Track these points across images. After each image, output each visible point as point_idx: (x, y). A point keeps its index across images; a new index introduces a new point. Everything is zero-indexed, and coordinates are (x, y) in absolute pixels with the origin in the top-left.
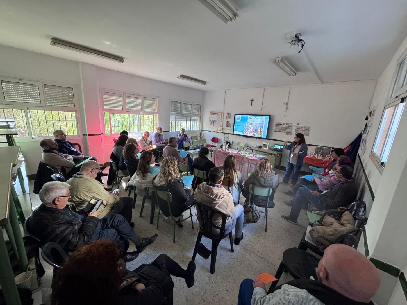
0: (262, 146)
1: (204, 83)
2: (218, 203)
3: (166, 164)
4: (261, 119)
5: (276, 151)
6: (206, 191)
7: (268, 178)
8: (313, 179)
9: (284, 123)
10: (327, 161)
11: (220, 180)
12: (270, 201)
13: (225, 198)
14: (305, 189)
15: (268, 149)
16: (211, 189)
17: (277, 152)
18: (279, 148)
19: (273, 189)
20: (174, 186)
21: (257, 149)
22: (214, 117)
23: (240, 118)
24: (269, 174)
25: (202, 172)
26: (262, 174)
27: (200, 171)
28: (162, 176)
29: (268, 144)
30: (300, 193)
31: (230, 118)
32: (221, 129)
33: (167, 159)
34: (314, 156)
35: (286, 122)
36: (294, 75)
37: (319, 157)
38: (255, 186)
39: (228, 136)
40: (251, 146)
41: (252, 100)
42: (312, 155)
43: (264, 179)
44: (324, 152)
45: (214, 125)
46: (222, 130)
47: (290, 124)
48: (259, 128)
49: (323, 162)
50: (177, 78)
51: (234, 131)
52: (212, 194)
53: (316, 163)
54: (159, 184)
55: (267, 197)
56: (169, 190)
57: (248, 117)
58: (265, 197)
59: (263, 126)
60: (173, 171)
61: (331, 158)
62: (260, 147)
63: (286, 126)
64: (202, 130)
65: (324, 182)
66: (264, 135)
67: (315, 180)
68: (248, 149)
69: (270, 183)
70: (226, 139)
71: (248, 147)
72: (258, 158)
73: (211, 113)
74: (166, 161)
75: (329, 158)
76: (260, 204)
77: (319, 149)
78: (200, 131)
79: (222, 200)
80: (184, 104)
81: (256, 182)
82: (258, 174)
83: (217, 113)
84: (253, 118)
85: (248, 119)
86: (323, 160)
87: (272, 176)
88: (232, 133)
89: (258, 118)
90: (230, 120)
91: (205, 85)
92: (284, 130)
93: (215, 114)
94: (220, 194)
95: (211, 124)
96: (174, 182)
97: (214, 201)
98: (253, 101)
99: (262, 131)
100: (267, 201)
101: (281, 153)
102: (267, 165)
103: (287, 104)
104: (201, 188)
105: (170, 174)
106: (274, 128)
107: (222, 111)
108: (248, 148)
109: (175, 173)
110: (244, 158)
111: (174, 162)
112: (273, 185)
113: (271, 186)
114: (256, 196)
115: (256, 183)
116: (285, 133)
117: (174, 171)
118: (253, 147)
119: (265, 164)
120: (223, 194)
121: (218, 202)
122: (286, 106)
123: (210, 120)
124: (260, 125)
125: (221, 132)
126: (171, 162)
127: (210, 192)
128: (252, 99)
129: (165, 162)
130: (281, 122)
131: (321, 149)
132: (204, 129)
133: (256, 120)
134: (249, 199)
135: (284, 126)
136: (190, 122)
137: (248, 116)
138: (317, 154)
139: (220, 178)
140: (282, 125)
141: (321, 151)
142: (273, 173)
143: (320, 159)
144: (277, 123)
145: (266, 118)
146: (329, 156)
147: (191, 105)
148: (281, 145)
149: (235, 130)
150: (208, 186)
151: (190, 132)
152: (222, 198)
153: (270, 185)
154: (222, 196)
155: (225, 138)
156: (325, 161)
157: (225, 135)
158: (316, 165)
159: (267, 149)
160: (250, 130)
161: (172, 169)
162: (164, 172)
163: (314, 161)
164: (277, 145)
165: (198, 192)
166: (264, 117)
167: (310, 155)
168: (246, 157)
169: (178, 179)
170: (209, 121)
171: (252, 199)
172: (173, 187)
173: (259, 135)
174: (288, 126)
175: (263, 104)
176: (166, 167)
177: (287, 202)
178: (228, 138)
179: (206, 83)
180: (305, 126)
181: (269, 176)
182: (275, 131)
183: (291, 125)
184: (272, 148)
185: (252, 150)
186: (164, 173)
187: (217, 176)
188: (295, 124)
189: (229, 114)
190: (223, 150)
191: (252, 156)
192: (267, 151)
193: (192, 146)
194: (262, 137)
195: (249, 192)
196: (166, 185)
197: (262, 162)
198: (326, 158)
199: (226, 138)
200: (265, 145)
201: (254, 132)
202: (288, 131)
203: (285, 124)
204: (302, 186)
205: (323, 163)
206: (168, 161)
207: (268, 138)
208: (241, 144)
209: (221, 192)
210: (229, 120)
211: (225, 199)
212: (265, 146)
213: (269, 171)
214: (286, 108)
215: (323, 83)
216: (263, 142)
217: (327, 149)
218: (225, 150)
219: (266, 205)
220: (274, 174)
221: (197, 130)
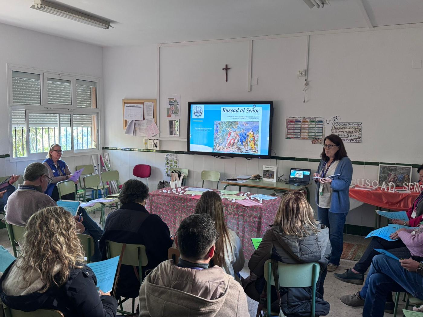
0: (262, 175)
1: (106, 23)
2: (214, 311)
3: (41, 228)
4: (253, 111)
5: (296, 185)
6: (174, 283)
7: (307, 238)
8: (393, 234)
9: (304, 118)
10: (408, 196)
11: (209, 249)
12: (319, 299)
13: (228, 294)
14: (387, 258)
15: (276, 182)
16: (190, 274)
17: (298, 186)
18: (302, 177)
19: (322, 265)
20: (71, 289)
21: (251, 183)
22: (135, 113)
23: (203, 111)
24: (309, 229)
25: (132, 248)
26: (291, 230)
27: (128, 245)
28: (32, 264)
29: (276, 168)
30: (378, 270)
31: (176, 113)
32: (156, 141)
33: (45, 213)
34: (380, 188)
35: (309, 115)
36: (321, 5)
37: (389, 188)
38: (279, 262)
39: (175, 159)
40: (237, 178)
41: (227, 69)
42: (375, 185)
43: (299, 242)
44: (397, 175)
45: (138, 132)
46: (158, 145)
47: (317, 119)
48: (250, 134)
49: (401, 198)
50: (33, 7)
51: (191, 145)
52: (195, 287)
53: (387, 203)
54: (23, 288)
55: (310, 289)
56: (55, 303)
57: (222, 109)
58: (304, 288)
59: (258, 127)
60: (65, 247)
61: (413, 188)
62: (258, 177)
63: (310, 123)
64: (105, 148)
65: (419, 237)
66: (262, 148)
67: (399, 238)
68: (229, 184)
69: (314, 251)
70: (171, 165)
71: (229, 180)
72: (261, 202)
73: (125, 103)
74: (42, 221)
75: (411, 189)
76: (296, 311)
77: (387, 171)
78: (100, 152)
79: (222, 301)
80: (49, 79)
81: (280, 252)
82: (282, 231)
83: (142, 103)
84: (234, 111)
85: (222, 113)
86: (400, 194)
87: (316, 231)
88: (186, 150)
89: (246, 110)
90: (177, 117)
91: (108, 28)
92: (306, 134)
93: (135, 105)
94: (216, 285)
95: (128, 132)
96: (70, 278)
97: (204, 307)
98: (229, 71)
99: (258, 141)
100: (311, 298)
101: (306, 188)
102: (301, 206)
103: (306, 73)
104: (158, 279)
105: (58, 257)
106: (283, 130)
107: (155, 96)
108: (231, 182)
109: (71, 250)
110: (228, 205)
111: (67, 221)
112: (320, 255)
113: (316, 260)
114: (286, 290)
115: (281, 255)
116: (310, 141)
117: (69, 246)
118: (242, 179)
119: (295, 205)
120: (222, 285)
121: (214, 307)
122: (305, 78)
123: (126, 121)
124: (252, 126)
125: (158, 149)
126: (57, 221)
127: (189, 282)
128: (226, 66)
129: (38, 223)
130: (298, 114)
131: (390, 170)
132: (110, 146)
133: (239, 114)
134: (267, 301)
135: (306, 125)
136: (69, 129)
137: (222, 107)
138: (384, 182)
139: (209, 242)
140: (300, 122)
141: (392, 175)
142: (317, 225)
143: (393, 192)
144: (288, 118)
145: (263, 109)
146: (410, 183)
147: (70, 82)
148: (304, 170)
149: (193, 143)
150: (179, 268)
151: (73, 154)
152: (222, 295)
153: (315, 256)
154: (220, 291)
155: (168, 163)
156: (404, 196)
157: (169, 157)
158: (387, 207)
159: (274, 180)
160: (230, 139)
161: (62, 239)
162: (39, 249)
163: (382, 199)
164: (295, 169)
165: (154, 291)
166: (259, 107)
167: (371, 186)
168: (234, 201)
169: (81, 267)
170: (122, 123)
171: (274, 298)
172: (69, 293)
173: (250, 149)
174: (314, 123)
175: (253, 76)
176: (43, 235)
177: (350, 298)
178: (176, 163)
179: (111, 25)
180: (351, 121)
181: (310, 232)
182: (287, 138)
183: (321, 122)
184: (286, 177)
185: (238, 187)
186: (39, 256)
187: (203, 236)
188: (330, 119)
189: (172, 103)
190: (172, 192)
191: (245, 199)
192: (275, 186)
193: (81, 192)
194: (259, 153)
195: (265, 283)
196: (45, 290)
197: (290, 200)
198: (403, 189)
199: (170, 163)
200: (268, 171)
201: (240, 143)
202: (315, 135)
203: (308, 120)
204: (378, 253)
205: (401, 200)
206: (47, 218)
207: (273, 155)
208: (210, 175)
209: (218, 279)
210: (173, 118)
211: (229, 298)
212: (269, 174)
213: (307, 220)
214: (305, 82)
215: (374, 27)
216: (264, 167)
217: (403, 169)
218: (177, 191)
219: (309, 310)
220: (320, 228)
221: (89, 147)
